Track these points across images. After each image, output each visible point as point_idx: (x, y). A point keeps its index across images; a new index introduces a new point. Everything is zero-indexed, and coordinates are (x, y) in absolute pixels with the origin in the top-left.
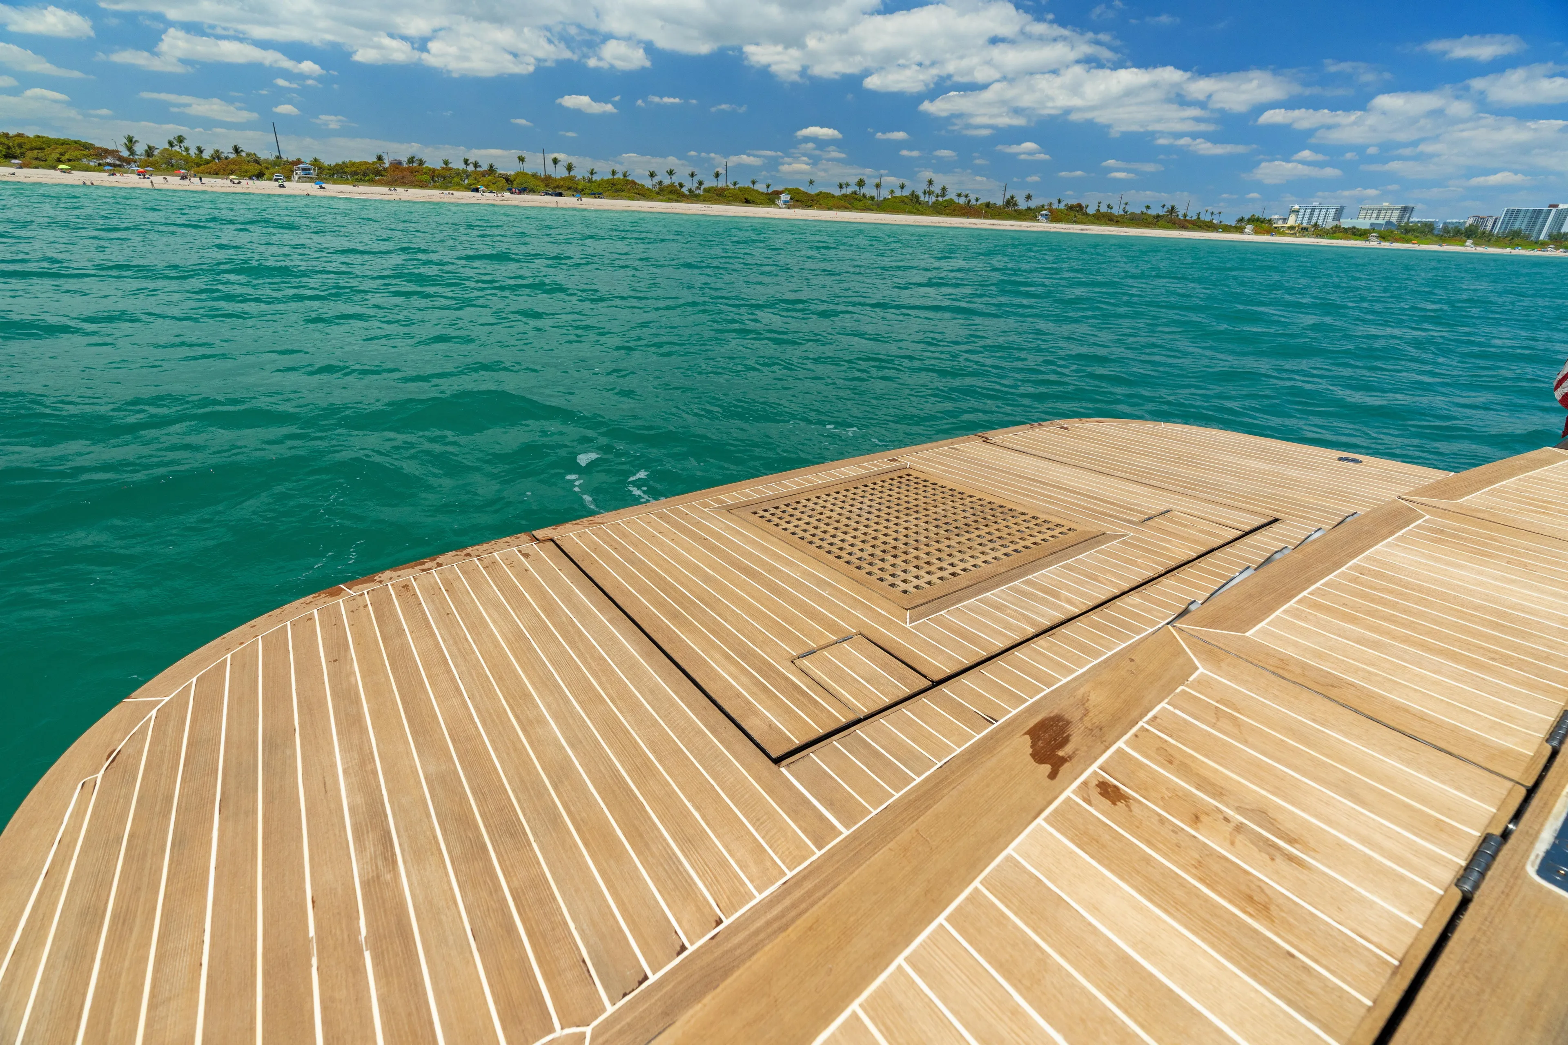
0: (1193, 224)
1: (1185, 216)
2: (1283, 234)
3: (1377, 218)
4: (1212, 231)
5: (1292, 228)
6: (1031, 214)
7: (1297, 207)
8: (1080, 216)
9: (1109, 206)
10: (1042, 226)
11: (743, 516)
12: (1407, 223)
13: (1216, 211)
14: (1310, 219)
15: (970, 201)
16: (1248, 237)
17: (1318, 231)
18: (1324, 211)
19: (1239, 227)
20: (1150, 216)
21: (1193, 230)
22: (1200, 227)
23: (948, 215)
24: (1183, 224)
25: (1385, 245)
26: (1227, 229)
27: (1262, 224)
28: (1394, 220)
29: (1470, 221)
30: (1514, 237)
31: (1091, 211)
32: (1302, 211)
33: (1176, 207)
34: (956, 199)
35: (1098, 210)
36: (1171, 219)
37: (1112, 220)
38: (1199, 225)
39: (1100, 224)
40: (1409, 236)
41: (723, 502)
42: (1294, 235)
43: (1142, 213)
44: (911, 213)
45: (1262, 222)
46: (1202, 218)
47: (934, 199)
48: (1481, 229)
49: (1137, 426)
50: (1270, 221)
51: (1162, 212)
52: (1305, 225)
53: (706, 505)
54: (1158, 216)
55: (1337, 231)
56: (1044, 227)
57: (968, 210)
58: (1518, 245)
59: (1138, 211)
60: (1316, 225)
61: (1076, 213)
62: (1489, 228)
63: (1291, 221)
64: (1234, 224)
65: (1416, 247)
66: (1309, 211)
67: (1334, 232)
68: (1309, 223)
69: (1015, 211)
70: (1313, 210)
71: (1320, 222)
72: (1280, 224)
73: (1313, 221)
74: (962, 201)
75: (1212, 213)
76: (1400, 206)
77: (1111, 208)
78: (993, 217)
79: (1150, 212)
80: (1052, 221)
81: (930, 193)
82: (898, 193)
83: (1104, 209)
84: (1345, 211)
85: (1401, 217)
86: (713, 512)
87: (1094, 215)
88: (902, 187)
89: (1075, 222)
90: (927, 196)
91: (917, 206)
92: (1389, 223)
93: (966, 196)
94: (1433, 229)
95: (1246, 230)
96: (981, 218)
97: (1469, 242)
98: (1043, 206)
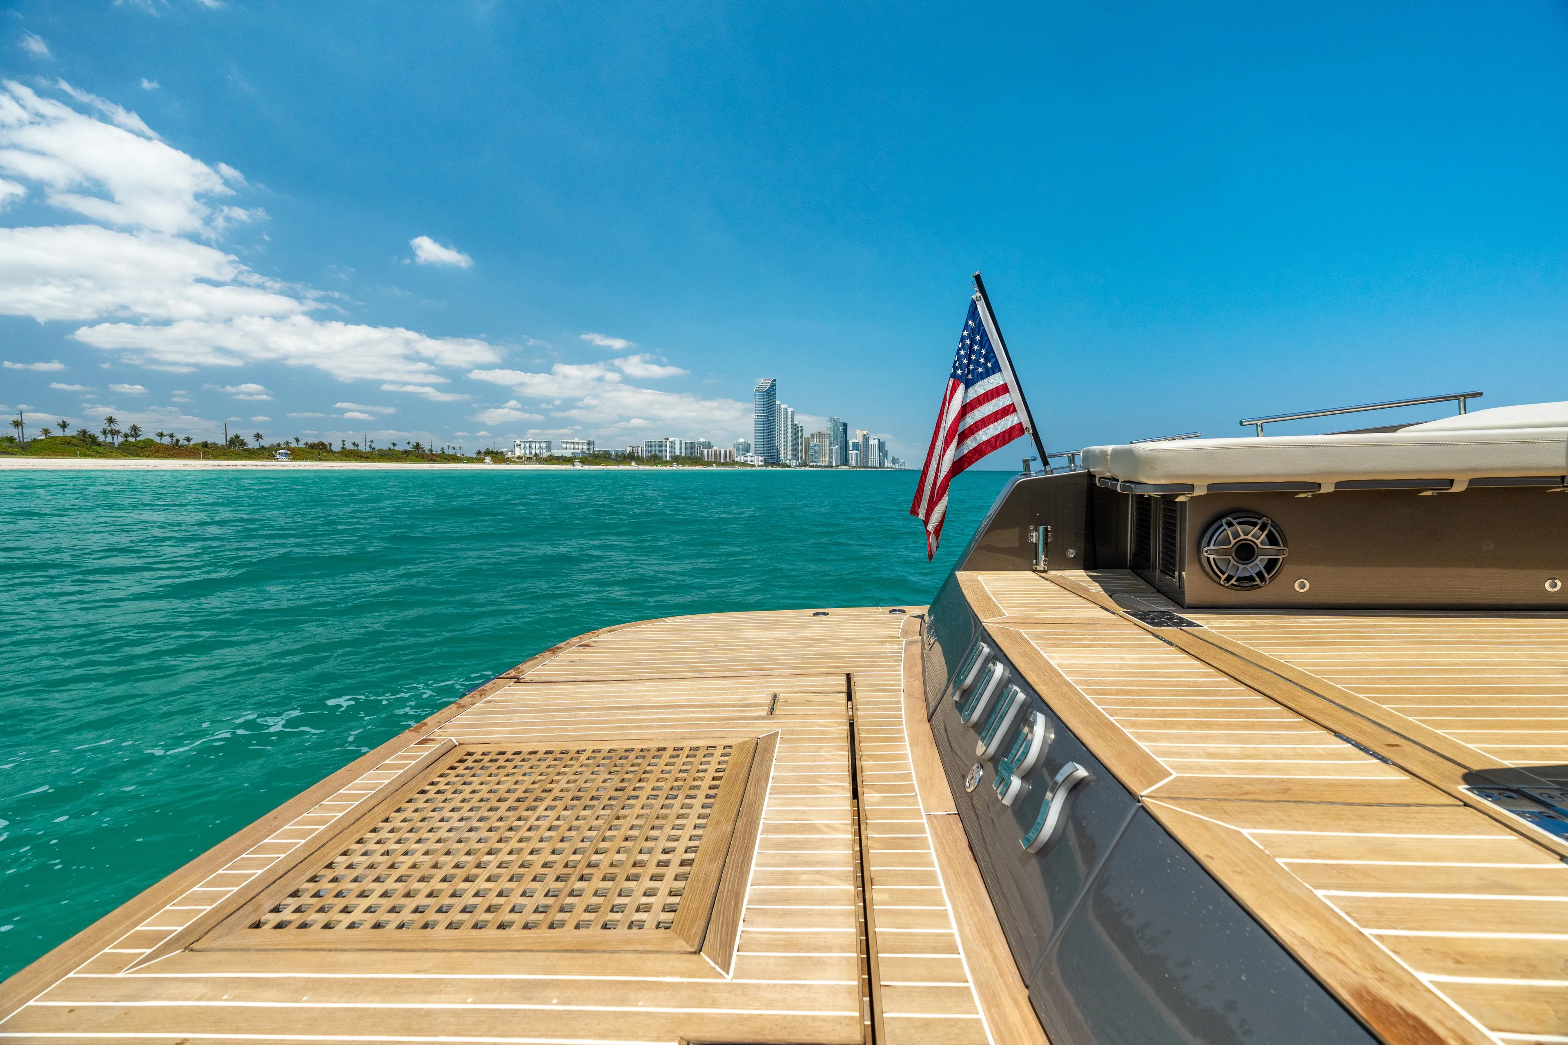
0: (441, 458)
1: (431, 451)
2: (515, 462)
3: (574, 449)
4: (459, 463)
5: (519, 458)
6: (267, 453)
7: (518, 442)
8: (326, 454)
9: (354, 444)
10: (282, 465)
11: (235, 944)
12: (594, 451)
13: (456, 446)
14: (530, 450)
15: (178, 441)
16: (489, 466)
17: (538, 459)
18: (538, 445)
19: (480, 459)
20: (398, 452)
21: (441, 462)
22: (447, 459)
23: (148, 457)
24: (431, 457)
25: (586, 467)
26: (470, 460)
27: (498, 456)
28: (585, 450)
29: (628, 450)
30: (655, 459)
31: (336, 447)
32: (523, 445)
33: (421, 443)
34: (157, 440)
35: (343, 448)
36: (417, 453)
37: (361, 457)
38: (444, 457)
39: (350, 461)
40: (598, 460)
41: (158, 936)
42: (523, 463)
43: (390, 449)
44: (83, 455)
45: (496, 454)
46: (447, 451)
47: (121, 439)
48: (636, 454)
49: (647, 626)
50: (502, 453)
51: (409, 448)
52: (528, 455)
53: (117, 963)
54: (406, 452)
55: (552, 460)
56: (287, 466)
57: (176, 450)
58: (659, 464)
59: (385, 448)
60: (536, 455)
61: (319, 450)
62: (640, 454)
63: (518, 452)
64: (474, 456)
65: (605, 468)
66: (527, 445)
67: (551, 460)
68: (530, 453)
69: (245, 450)
70: (530, 444)
71: (538, 453)
72: (509, 455)
73: (533, 453)
74: (166, 440)
75: (454, 448)
76: (585, 440)
77: (357, 446)
78: (215, 457)
79: (397, 448)
80: (294, 459)
81: (114, 433)
82: (57, 432)
83: (349, 446)
84: (552, 444)
85: (589, 448)
86: (148, 970)
87: (340, 453)
88: (64, 426)
89: (321, 460)
90: (109, 436)
91: (94, 448)
92: (582, 452)
93: (172, 436)
94: (610, 455)
95: (486, 461)
96: (199, 458)
97: (633, 463)
98: (279, 445)
